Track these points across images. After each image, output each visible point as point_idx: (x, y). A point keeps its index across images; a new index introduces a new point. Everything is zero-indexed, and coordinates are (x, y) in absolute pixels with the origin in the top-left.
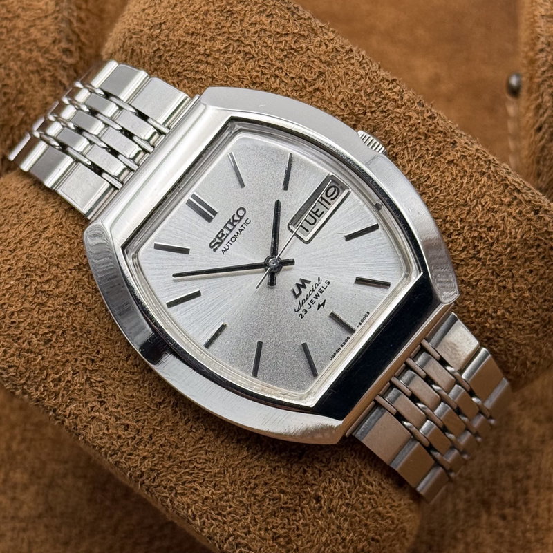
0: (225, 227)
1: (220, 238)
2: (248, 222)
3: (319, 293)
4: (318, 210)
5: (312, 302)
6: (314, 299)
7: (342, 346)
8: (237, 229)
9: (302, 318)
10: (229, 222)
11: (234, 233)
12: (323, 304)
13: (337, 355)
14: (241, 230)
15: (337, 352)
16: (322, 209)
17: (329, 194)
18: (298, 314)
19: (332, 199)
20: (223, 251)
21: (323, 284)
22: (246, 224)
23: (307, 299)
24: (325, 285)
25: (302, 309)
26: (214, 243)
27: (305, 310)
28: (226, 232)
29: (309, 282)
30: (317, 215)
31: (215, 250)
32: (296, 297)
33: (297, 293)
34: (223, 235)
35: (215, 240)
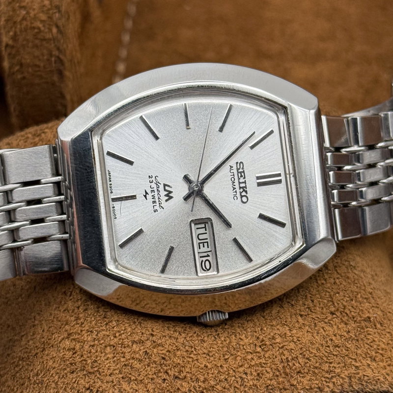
0: (245, 182)
1: (241, 172)
2: (235, 198)
3: (154, 200)
4: (204, 247)
5: (153, 191)
7: (110, 184)
8: (237, 187)
9: (149, 176)
10: (246, 187)
11: (237, 183)
12: (145, 196)
13: (108, 176)
14: (234, 189)
15: (110, 178)
16: (203, 249)
17: (207, 262)
18: (154, 176)
19: (202, 261)
20: (231, 167)
21: (157, 207)
22: (235, 196)
23: (158, 190)
25: (154, 181)
26: (242, 167)
27: (152, 182)
28: (242, 180)
29: (166, 201)
30: (201, 243)
31: (237, 163)
32: (165, 185)
33: (167, 188)
34: (241, 176)
35: (243, 168)
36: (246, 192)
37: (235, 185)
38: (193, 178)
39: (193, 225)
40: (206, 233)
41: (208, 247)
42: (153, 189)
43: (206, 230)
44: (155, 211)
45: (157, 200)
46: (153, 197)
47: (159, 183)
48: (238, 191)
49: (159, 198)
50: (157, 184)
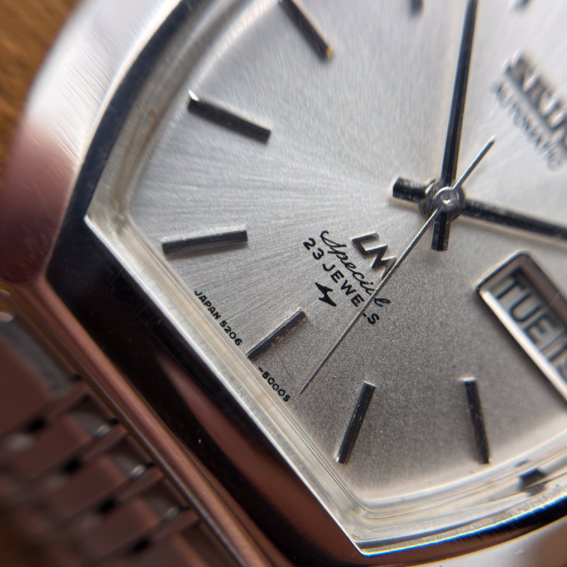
3: (352, 295)
4: (543, 331)
5: (338, 274)
6: (341, 281)
7: (223, 324)
9: (306, 244)
12: (327, 299)
13: (206, 308)
15: (212, 310)
18: (317, 239)
21: (372, 309)
23: (347, 265)
24: (370, 312)
25: (326, 249)
27: (321, 255)
30: (530, 326)
32: (358, 243)
33: (366, 247)
39: (487, 297)
40: (528, 295)
42: (334, 271)
45: (362, 292)
46: (347, 288)
47: (339, 246)
49: (362, 283)
50: (337, 252)
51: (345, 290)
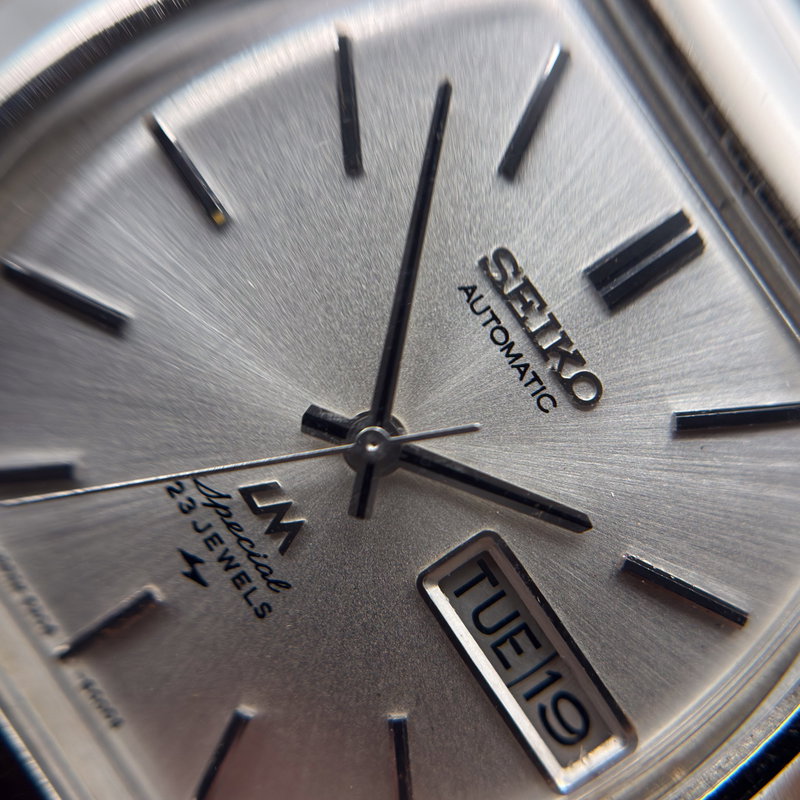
0: (553, 325)
1: (517, 294)
2: (546, 403)
3: (234, 572)
5: (213, 540)
6: (219, 550)
8: (529, 357)
9: (170, 490)
10: (565, 340)
11: (521, 344)
12: (194, 576)
14: (523, 369)
16: (519, 665)
17: (567, 709)
18: (189, 482)
19: (543, 711)
20: (470, 291)
21: (263, 594)
22: (539, 395)
23: (229, 526)
24: (257, 598)
25: (200, 499)
26: (510, 271)
27: (192, 507)
29: (284, 548)
30: (502, 642)
31: (484, 263)
32: (247, 494)
34: (527, 307)
35: (517, 272)
36: (577, 360)
37: (519, 356)
38: (343, 408)
39: (435, 593)
40: (501, 595)
41: (537, 645)
42: (209, 533)
43: (494, 583)
44: (263, 611)
45: (248, 568)
46: (228, 562)
47: (220, 496)
48: (544, 371)
49: (250, 555)
50: (216, 505)
51: (224, 564)
